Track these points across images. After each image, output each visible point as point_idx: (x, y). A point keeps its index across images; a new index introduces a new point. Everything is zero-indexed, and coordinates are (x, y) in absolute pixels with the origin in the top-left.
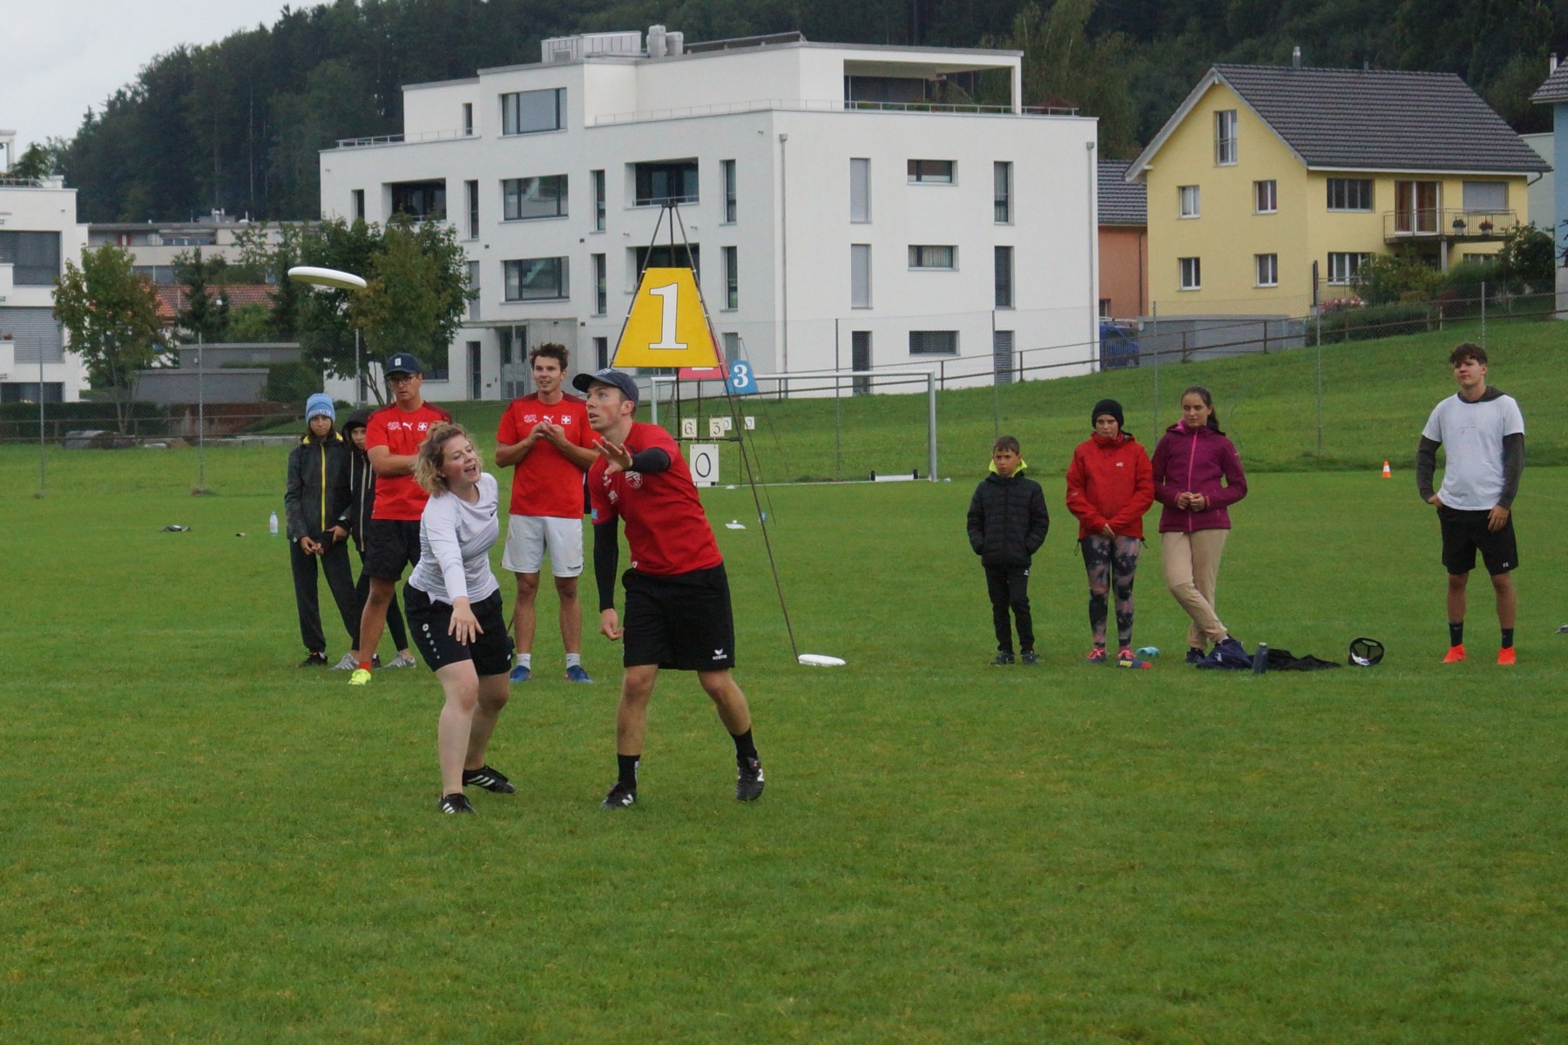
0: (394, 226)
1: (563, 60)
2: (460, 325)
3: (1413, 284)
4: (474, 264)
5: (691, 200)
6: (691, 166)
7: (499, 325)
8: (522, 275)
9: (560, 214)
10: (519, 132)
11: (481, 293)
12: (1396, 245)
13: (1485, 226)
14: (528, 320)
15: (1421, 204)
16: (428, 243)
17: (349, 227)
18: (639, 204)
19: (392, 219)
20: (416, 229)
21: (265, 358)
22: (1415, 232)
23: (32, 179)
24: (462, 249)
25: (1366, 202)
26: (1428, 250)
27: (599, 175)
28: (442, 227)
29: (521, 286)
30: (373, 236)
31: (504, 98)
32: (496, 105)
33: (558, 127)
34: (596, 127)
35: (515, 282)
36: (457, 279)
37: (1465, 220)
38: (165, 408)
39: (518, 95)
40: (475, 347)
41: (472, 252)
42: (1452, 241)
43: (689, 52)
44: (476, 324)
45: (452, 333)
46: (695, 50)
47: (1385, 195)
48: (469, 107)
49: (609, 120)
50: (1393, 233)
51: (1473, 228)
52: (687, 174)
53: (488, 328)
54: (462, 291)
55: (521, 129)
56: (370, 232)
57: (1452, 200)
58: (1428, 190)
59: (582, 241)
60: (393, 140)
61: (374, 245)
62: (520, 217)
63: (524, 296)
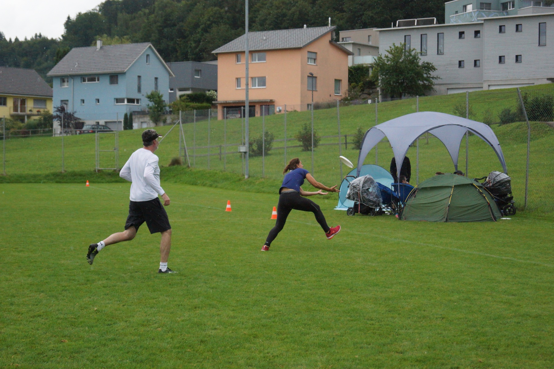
3: (15, 127)
12: (12, 116)
13: (38, 111)
15: (21, 105)
22: (19, 113)
25: (5, 104)
26: (21, 119)
37: (32, 110)
42: (29, 116)
47: (10, 103)
50: (12, 112)
51: (35, 112)
57: (30, 105)
58: (23, 102)
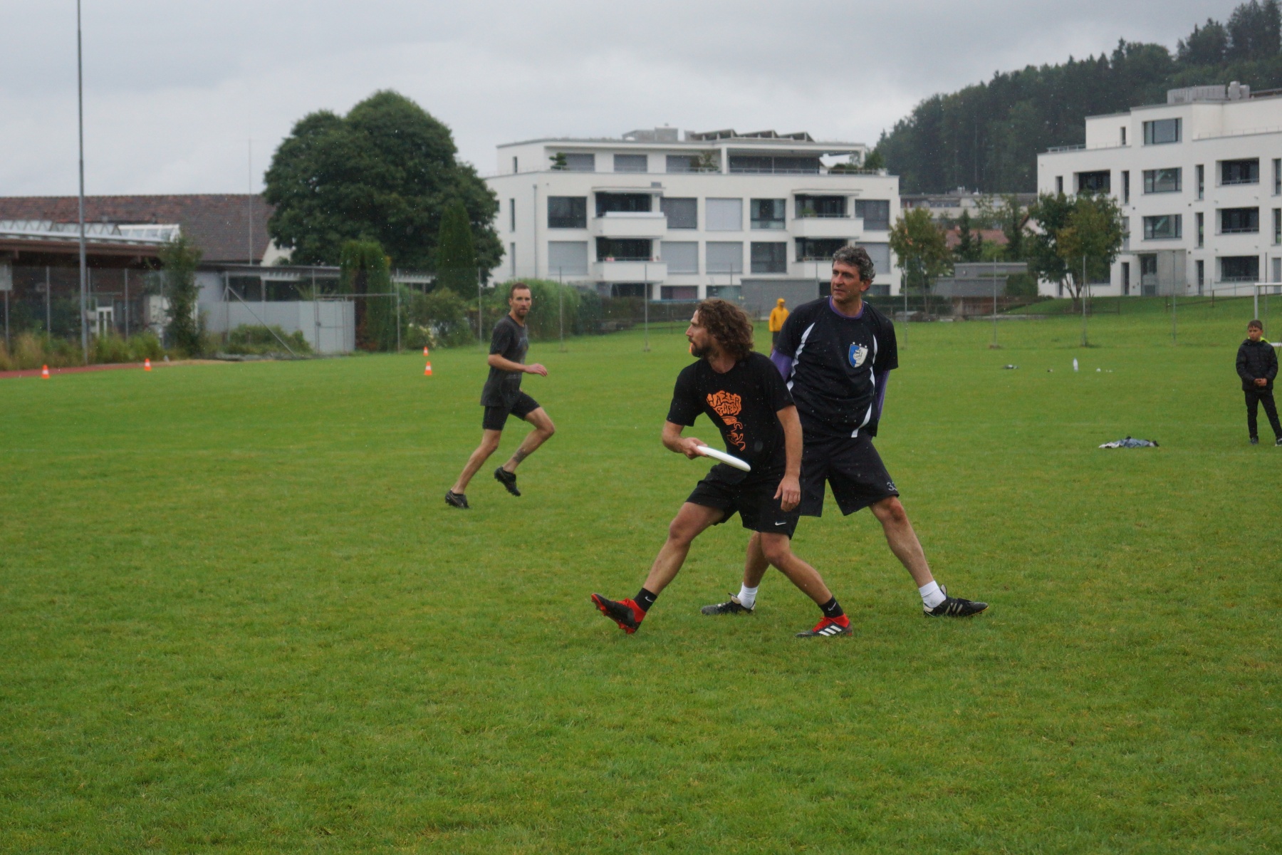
0: (1082, 197)
1: (1179, 101)
2: (1120, 252)
4: (1126, 218)
5: (1254, 182)
6: (1255, 162)
7: (1141, 253)
8: (1154, 225)
9: (1177, 189)
10: (1154, 142)
11: (1131, 235)
14: (1158, 250)
16: (1101, 206)
17: (1055, 198)
18: (1223, 184)
19: (1078, 194)
20: (1095, 198)
21: (1004, 271)
23: (873, 171)
24: (1121, 210)
27: (1200, 168)
28: (1110, 197)
29: (1153, 231)
30: (1070, 202)
31: (1145, 124)
32: (1140, 128)
33: (1177, 140)
34: (1199, 140)
35: (1150, 228)
36: (1117, 226)
38: (949, 299)
39: (1153, 122)
40: (1126, 266)
41: (1126, 211)
43: (1253, 97)
44: (1127, 252)
45: (1114, 257)
46: (1257, 96)
48: (1124, 130)
49: (1207, 136)
52: (1252, 168)
53: (1134, 255)
54: (1120, 234)
55: (1156, 141)
56: (1068, 200)
59: (1190, 205)
60: (1080, 148)
61: (1070, 208)
62: (1153, 191)
63: (1156, 236)
